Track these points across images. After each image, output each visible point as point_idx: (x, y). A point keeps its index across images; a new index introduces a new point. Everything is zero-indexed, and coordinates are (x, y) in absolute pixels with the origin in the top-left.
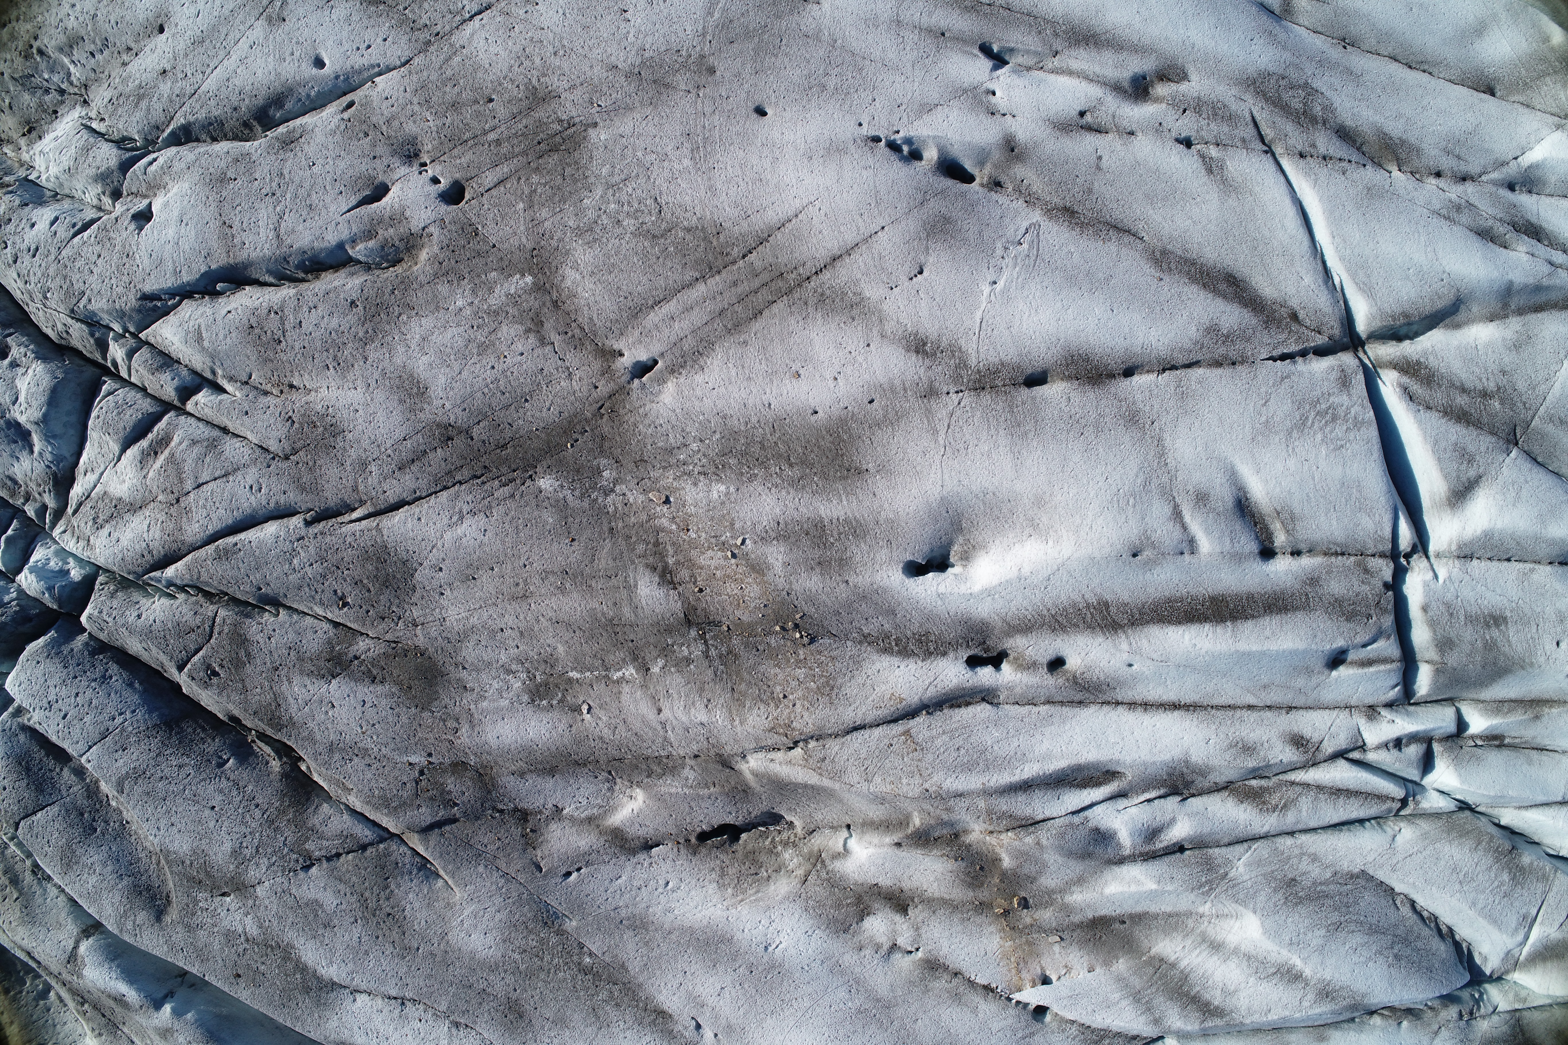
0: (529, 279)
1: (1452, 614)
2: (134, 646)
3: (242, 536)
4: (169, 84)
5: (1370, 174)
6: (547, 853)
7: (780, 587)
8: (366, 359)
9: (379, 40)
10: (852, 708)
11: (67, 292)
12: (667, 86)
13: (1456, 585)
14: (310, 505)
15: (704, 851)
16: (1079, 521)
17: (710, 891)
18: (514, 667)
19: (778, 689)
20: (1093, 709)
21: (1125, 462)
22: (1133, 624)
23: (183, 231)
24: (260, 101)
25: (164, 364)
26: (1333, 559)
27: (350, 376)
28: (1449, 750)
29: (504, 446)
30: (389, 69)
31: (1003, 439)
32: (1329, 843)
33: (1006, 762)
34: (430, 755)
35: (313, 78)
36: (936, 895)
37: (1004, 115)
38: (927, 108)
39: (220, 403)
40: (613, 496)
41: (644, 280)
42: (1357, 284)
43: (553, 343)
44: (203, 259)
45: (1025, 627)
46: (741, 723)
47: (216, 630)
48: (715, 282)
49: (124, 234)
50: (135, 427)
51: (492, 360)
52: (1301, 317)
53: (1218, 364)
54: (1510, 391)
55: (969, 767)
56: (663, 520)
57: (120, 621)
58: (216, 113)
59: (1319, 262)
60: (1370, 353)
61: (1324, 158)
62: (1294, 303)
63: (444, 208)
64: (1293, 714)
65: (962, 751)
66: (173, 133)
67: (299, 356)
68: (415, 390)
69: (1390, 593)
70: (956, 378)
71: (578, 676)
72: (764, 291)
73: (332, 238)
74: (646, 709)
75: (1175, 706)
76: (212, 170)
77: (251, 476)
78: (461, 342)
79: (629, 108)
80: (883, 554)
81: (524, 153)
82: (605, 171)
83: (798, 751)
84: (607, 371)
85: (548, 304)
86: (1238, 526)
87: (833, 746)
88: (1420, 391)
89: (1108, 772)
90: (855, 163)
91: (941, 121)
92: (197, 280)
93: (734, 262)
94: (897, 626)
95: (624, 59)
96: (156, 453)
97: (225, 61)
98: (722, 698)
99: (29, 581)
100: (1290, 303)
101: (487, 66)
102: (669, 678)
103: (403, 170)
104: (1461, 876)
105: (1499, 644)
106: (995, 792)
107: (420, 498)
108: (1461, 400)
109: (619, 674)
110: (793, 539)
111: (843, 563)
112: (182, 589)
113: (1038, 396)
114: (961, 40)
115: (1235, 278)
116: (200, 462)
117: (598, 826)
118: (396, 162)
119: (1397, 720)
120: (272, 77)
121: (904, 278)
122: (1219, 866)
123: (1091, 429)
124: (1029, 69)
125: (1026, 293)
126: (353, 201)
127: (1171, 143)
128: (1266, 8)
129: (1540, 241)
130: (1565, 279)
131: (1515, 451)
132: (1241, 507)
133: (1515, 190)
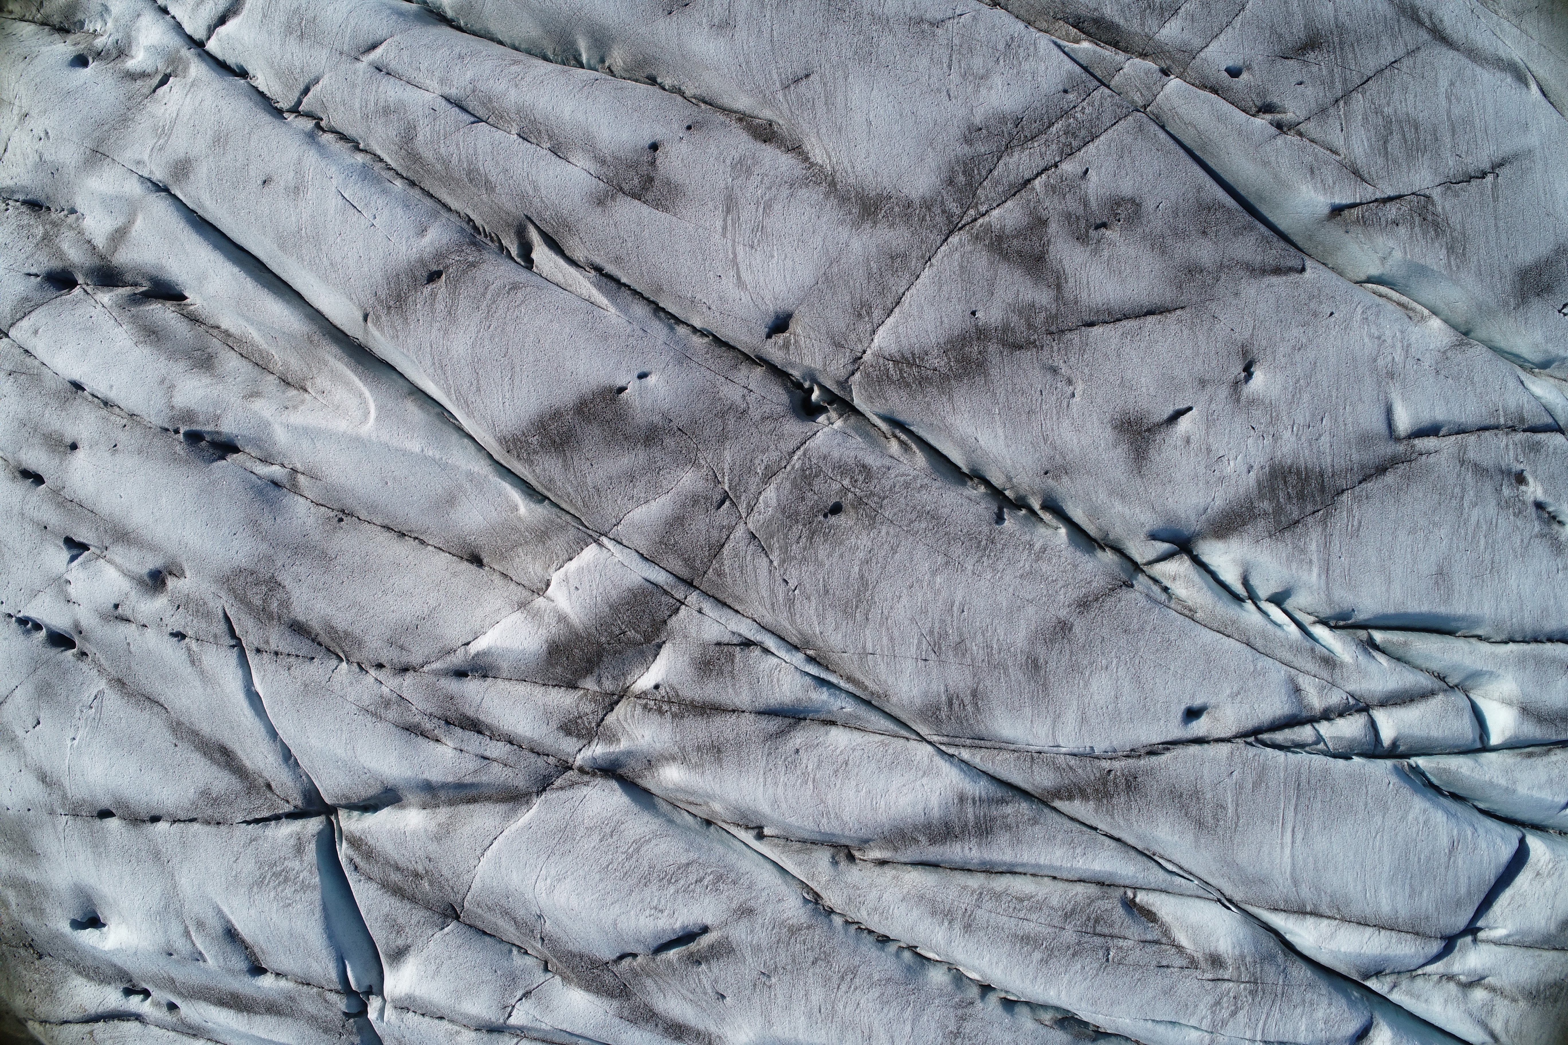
13: (397, 1028)
21: (154, 888)
26: (301, 987)
38: (34, 593)
52: (273, 787)
53: (208, 823)
61: (276, 653)
62: (266, 774)
69: (353, 1020)
70: (63, 805)
86: (230, 949)
88: (362, 864)
91: (40, 605)
100: (263, 774)
108: (395, 877)
113: (106, 827)
114: (54, 532)
115: (225, 747)
121: (31, 727)
123: (134, 859)
124: (97, 557)
125: (91, 750)
127: (167, 637)
128: (276, 484)
129: (480, 732)
130: (497, 774)
131: (453, 926)
132: (231, 935)
133: (467, 676)
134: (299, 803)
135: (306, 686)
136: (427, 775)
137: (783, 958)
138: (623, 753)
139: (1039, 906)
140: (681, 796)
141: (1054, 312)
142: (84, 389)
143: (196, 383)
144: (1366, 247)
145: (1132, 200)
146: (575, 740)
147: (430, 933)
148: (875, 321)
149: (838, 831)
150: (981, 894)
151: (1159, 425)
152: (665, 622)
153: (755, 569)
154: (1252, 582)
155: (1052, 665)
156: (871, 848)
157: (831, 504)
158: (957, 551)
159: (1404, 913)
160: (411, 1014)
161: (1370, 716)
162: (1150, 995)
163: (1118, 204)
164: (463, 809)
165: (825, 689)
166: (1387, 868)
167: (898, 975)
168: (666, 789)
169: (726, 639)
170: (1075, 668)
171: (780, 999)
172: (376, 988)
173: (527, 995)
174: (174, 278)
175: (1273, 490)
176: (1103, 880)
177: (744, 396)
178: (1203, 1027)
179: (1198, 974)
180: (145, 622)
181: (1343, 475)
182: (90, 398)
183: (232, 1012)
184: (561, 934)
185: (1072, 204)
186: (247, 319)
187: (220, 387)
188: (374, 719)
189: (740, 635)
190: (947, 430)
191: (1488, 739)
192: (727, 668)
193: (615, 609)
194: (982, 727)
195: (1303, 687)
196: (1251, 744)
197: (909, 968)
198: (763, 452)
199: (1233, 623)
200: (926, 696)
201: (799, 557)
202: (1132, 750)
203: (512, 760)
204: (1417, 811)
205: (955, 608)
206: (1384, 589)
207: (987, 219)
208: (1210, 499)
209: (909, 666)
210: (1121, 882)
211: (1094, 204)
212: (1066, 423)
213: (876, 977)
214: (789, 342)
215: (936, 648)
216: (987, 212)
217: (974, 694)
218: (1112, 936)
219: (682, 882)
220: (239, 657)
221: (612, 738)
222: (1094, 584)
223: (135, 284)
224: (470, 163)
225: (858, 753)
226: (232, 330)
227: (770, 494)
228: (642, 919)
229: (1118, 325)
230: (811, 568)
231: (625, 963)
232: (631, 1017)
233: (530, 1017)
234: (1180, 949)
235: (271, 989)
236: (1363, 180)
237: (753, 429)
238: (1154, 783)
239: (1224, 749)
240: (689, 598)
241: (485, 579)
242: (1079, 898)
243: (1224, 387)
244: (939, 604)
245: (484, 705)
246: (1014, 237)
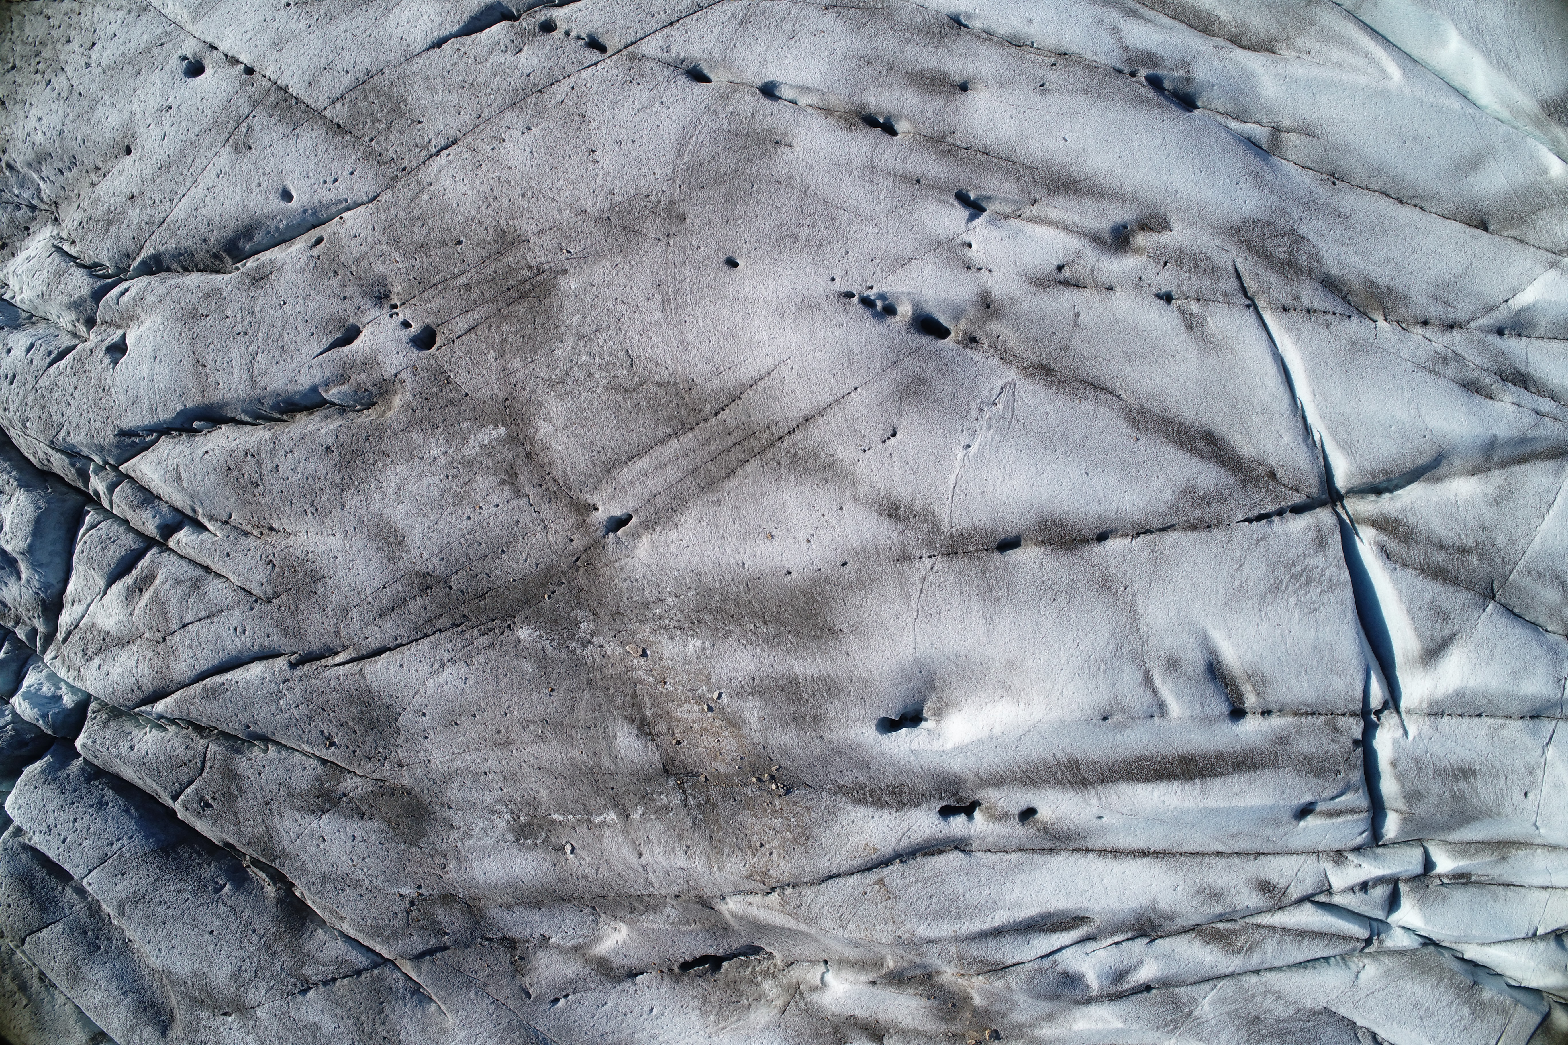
0: (502, 430)
1: (1420, 769)
2: (129, 774)
3: (229, 676)
4: (138, 210)
5: (1356, 327)
6: (535, 980)
7: (756, 741)
8: (344, 506)
9: (346, 174)
10: (827, 858)
11: (46, 423)
12: (636, 233)
13: (1426, 742)
14: (293, 649)
15: (686, 979)
16: (1050, 686)
17: (693, 1018)
18: (498, 808)
19: (755, 838)
20: (1064, 856)
21: (1097, 628)
22: (1102, 781)
23: (157, 368)
24: (229, 233)
25: (145, 500)
26: (1303, 719)
27: (328, 522)
28: (1415, 890)
29: (482, 596)
30: (357, 205)
31: (975, 605)
32: (1293, 981)
33: (978, 910)
34: (420, 887)
35: (281, 211)
36: (911, 1027)
37: (980, 269)
38: (901, 262)
39: (201, 544)
40: (590, 647)
41: (617, 435)
42: (1337, 441)
43: (528, 496)
44: (178, 398)
45: (998, 781)
46: (720, 870)
47: (208, 764)
48: (688, 439)
49: (100, 368)
50: (119, 563)
51: (468, 511)
52: (1279, 475)
53: (1193, 527)
54: (1489, 546)
55: (941, 915)
56: (641, 673)
57: (114, 751)
58: (186, 243)
59: (1300, 420)
60: (1348, 508)
61: (1308, 311)
62: (1272, 461)
63: (415, 354)
64: (1261, 860)
65: (935, 900)
66: (143, 262)
67: (277, 500)
68: (393, 539)
69: (1360, 750)
70: (929, 543)
71: (561, 818)
72: (737, 450)
73: (305, 382)
74: (627, 853)
75: (1144, 853)
76: (183, 305)
77: (235, 617)
78: (436, 492)
79: (599, 256)
80: (857, 711)
81: (494, 300)
82: (575, 321)
83: (775, 897)
84: (581, 525)
85: (522, 456)
86: (1209, 689)
87: (809, 894)
88: (1397, 549)
89: (1077, 917)
90: (827, 320)
91: (915, 276)
92: (174, 419)
93: (706, 419)
94: (871, 778)
95: (593, 203)
96: (141, 590)
97: (193, 189)
98: (700, 845)
99: (23, 707)
100: (1268, 462)
101: (455, 206)
102: (648, 825)
103: (374, 313)
104: (1422, 1012)
105: (1467, 795)
106: (967, 938)
107: (401, 645)
108: (1439, 557)
109: (601, 818)
110: (768, 695)
111: (818, 719)
112: (173, 721)
113: (1011, 561)
114: (936, 187)
115: (1213, 436)
116: (184, 602)
117: (584, 955)
118: (366, 304)
119: (1363, 865)
120: (240, 208)
121: (877, 441)
122: (1184, 1004)
123: (1063, 595)
124: (1006, 217)
125: (1000, 457)
126: (325, 344)
127: (1149, 299)
128: (1256, 144)
129: (1527, 388)
131: (1491, 608)
132: (1212, 670)
133: (1505, 333)
142: (970, 26)
180: (1111, 283)
182: (983, 36)
188: (1432, 377)
235: (1248, 735)
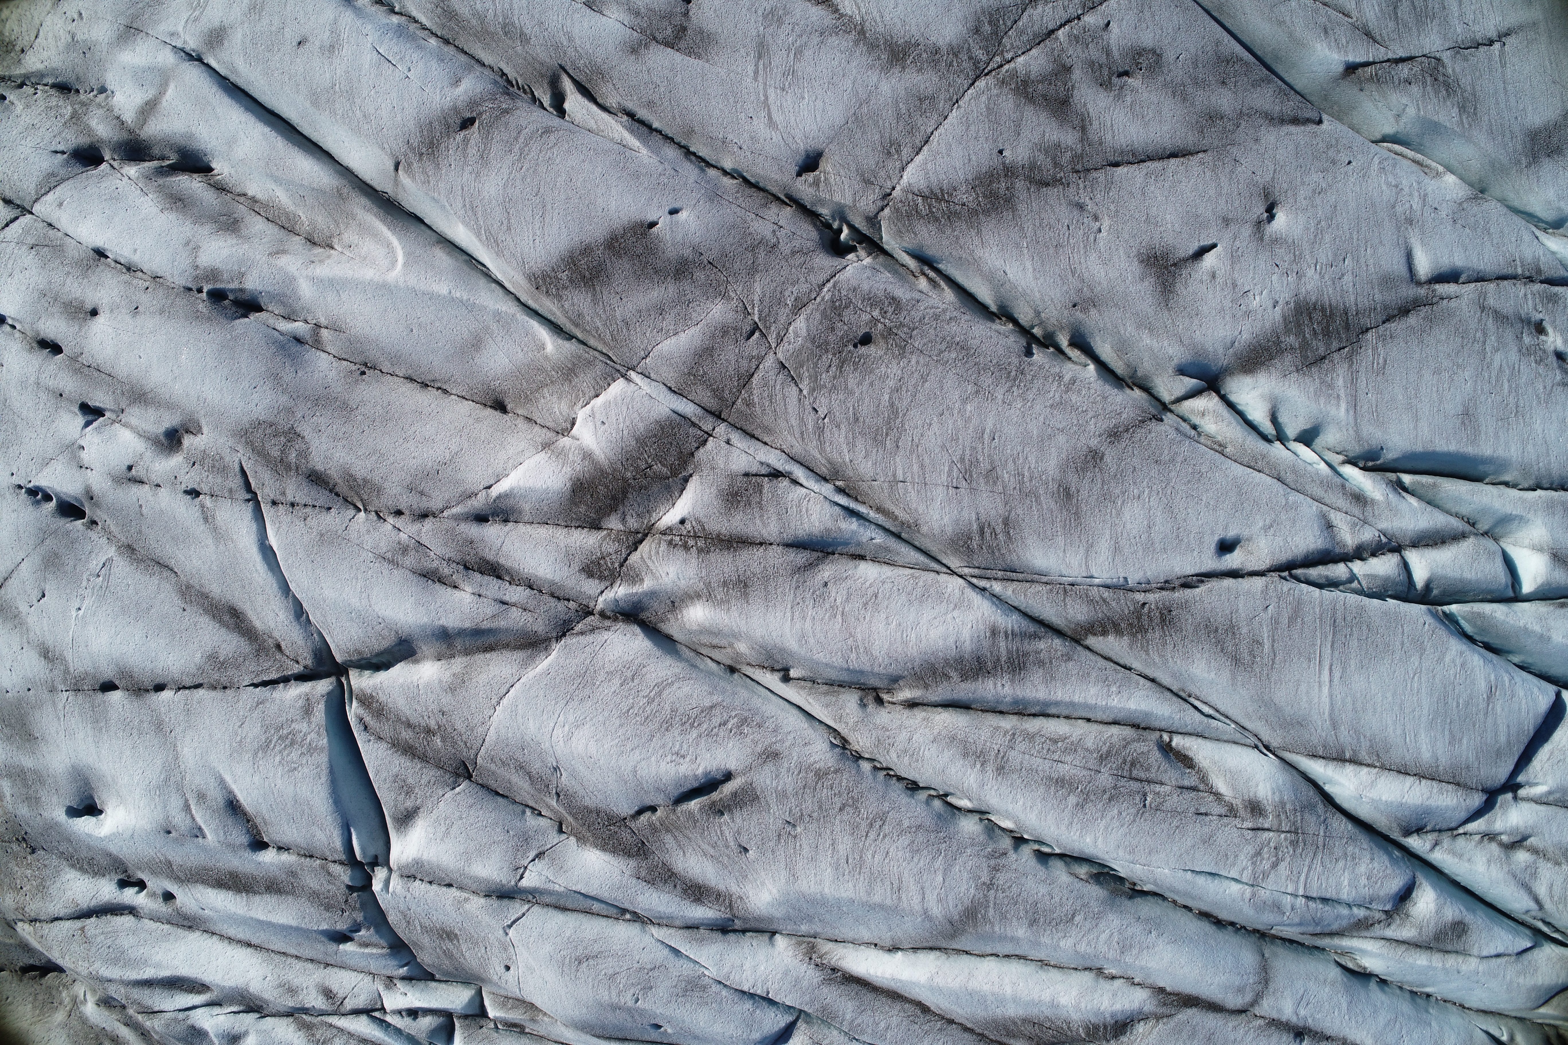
5: (331, 519)
10: (54, 904)
13: (402, 899)
20: (198, 934)
21: (155, 761)
26: (304, 859)
28: (468, 1028)
31: (90, 731)
33: (137, 964)
37: (87, 468)
38: (46, 462)
52: (283, 647)
53: (214, 687)
54: (449, 730)
55: (116, 962)
61: (293, 505)
62: (276, 635)
64: (325, 970)
65: (111, 950)
69: (359, 894)
70: (65, 680)
75: (248, 944)
80: (56, 799)
86: (230, 821)
88: (371, 723)
89: (202, 985)
90: (10, 505)
91: (57, 472)
94: (76, 850)
100: (273, 634)
105: (455, 955)
106: (129, 984)
108: (406, 735)
113: (108, 701)
114: (70, 400)
115: (236, 610)
119: (408, 994)
121: (35, 600)
123: (136, 731)
124: (112, 422)
125: (95, 619)
127: (181, 495)
128: (298, 340)
129: (499, 577)
130: (516, 619)
131: (464, 785)
132: (233, 807)
133: (488, 521)
134: (309, 662)
135: (322, 535)
136: (443, 622)
137: (809, 805)
138: (646, 594)
139: (1073, 748)
140: (705, 639)
141: (1079, 152)
142: (107, 257)
143: (221, 244)
144: (1380, 104)
145: (1153, 51)
146: (597, 581)
147: (441, 793)
148: (905, 159)
149: (867, 668)
150: (1014, 734)
151: (1186, 260)
152: (692, 454)
153: (784, 398)
154: (1280, 420)
155: (1084, 494)
156: (901, 689)
157: (860, 334)
158: (987, 380)
159: (1444, 761)
160: (418, 882)
161: (1402, 557)
162: (1189, 844)
163: (1140, 54)
164: (480, 658)
165: (854, 519)
166: (1425, 712)
167: (928, 822)
168: (690, 632)
169: (754, 469)
170: (1107, 497)
171: (806, 849)
172: (381, 859)
173: (540, 855)
174: (203, 147)
175: (1299, 325)
176: (1137, 721)
177: (774, 231)
178: (1244, 880)
179: (1237, 822)
180: (159, 481)
181: (1367, 313)
182: (113, 264)
183: (231, 893)
184: (578, 787)
185: (1094, 53)
186: (277, 180)
187: (246, 246)
188: (391, 567)
189: (768, 466)
190: (975, 264)
191: (1521, 588)
192: (755, 499)
193: (641, 442)
194: (1014, 557)
195: (1335, 523)
196: (1285, 578)
197: (939, 816)
198: (793, 285)
199: (1264, 457)
200: (958, 524)
201: (829, 385)
202: (1166, 582)
203: (531, 605)
204: (1454, 652)
205: (986, 436)
206: (1412, 426)
207: (1012, 65)
208: (1237, 333)
209: (940, 493)
210: (1157, 724)
211: (1116, 54)
212: (1093, 256)
213: (906, 823)
214: (819, 179)
215: (967, 475)
216: (1012, 59)
217: (1006, 522)
218: (1149, 782)
219: (705, 726)
220: (254, 511)
221: (635, 578)
222: (1124, 416)
223: (163, 158)
224: (505, 17)
225: (888, 586)
226: (259, 196)
227: (800, 324)
228: (663, 765)
229: (1142, 165)
230: (841, 397)
231: (644, 818)
232: (648, 877)
233: (543, 878)
234: (1218, 796)
235: (272, 864)
236: (1375, 41)
237: (783, 262)
238: (1188, 616)
239: (1258, 583)
240: (717, 430)
241: (509, 423)
242: (1115, 740)
243: (1248, 225)
244: (970, 431)
245: (504, 548)
246: (1039, 82)
